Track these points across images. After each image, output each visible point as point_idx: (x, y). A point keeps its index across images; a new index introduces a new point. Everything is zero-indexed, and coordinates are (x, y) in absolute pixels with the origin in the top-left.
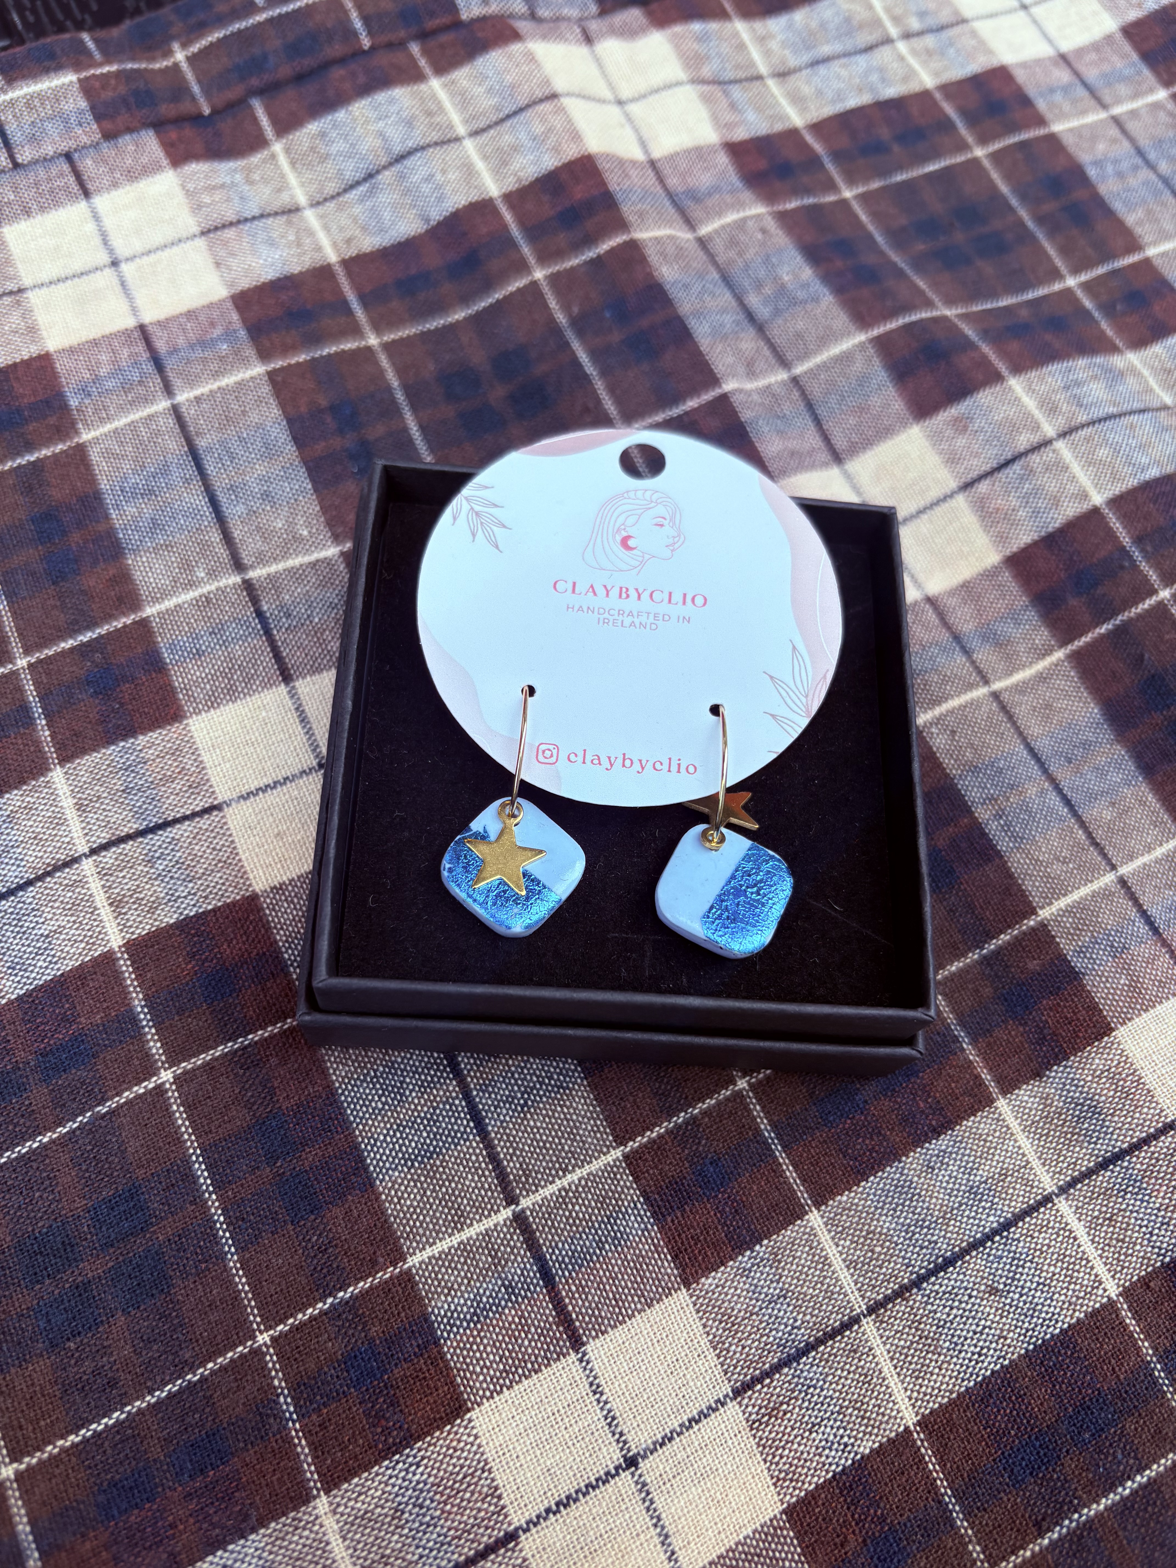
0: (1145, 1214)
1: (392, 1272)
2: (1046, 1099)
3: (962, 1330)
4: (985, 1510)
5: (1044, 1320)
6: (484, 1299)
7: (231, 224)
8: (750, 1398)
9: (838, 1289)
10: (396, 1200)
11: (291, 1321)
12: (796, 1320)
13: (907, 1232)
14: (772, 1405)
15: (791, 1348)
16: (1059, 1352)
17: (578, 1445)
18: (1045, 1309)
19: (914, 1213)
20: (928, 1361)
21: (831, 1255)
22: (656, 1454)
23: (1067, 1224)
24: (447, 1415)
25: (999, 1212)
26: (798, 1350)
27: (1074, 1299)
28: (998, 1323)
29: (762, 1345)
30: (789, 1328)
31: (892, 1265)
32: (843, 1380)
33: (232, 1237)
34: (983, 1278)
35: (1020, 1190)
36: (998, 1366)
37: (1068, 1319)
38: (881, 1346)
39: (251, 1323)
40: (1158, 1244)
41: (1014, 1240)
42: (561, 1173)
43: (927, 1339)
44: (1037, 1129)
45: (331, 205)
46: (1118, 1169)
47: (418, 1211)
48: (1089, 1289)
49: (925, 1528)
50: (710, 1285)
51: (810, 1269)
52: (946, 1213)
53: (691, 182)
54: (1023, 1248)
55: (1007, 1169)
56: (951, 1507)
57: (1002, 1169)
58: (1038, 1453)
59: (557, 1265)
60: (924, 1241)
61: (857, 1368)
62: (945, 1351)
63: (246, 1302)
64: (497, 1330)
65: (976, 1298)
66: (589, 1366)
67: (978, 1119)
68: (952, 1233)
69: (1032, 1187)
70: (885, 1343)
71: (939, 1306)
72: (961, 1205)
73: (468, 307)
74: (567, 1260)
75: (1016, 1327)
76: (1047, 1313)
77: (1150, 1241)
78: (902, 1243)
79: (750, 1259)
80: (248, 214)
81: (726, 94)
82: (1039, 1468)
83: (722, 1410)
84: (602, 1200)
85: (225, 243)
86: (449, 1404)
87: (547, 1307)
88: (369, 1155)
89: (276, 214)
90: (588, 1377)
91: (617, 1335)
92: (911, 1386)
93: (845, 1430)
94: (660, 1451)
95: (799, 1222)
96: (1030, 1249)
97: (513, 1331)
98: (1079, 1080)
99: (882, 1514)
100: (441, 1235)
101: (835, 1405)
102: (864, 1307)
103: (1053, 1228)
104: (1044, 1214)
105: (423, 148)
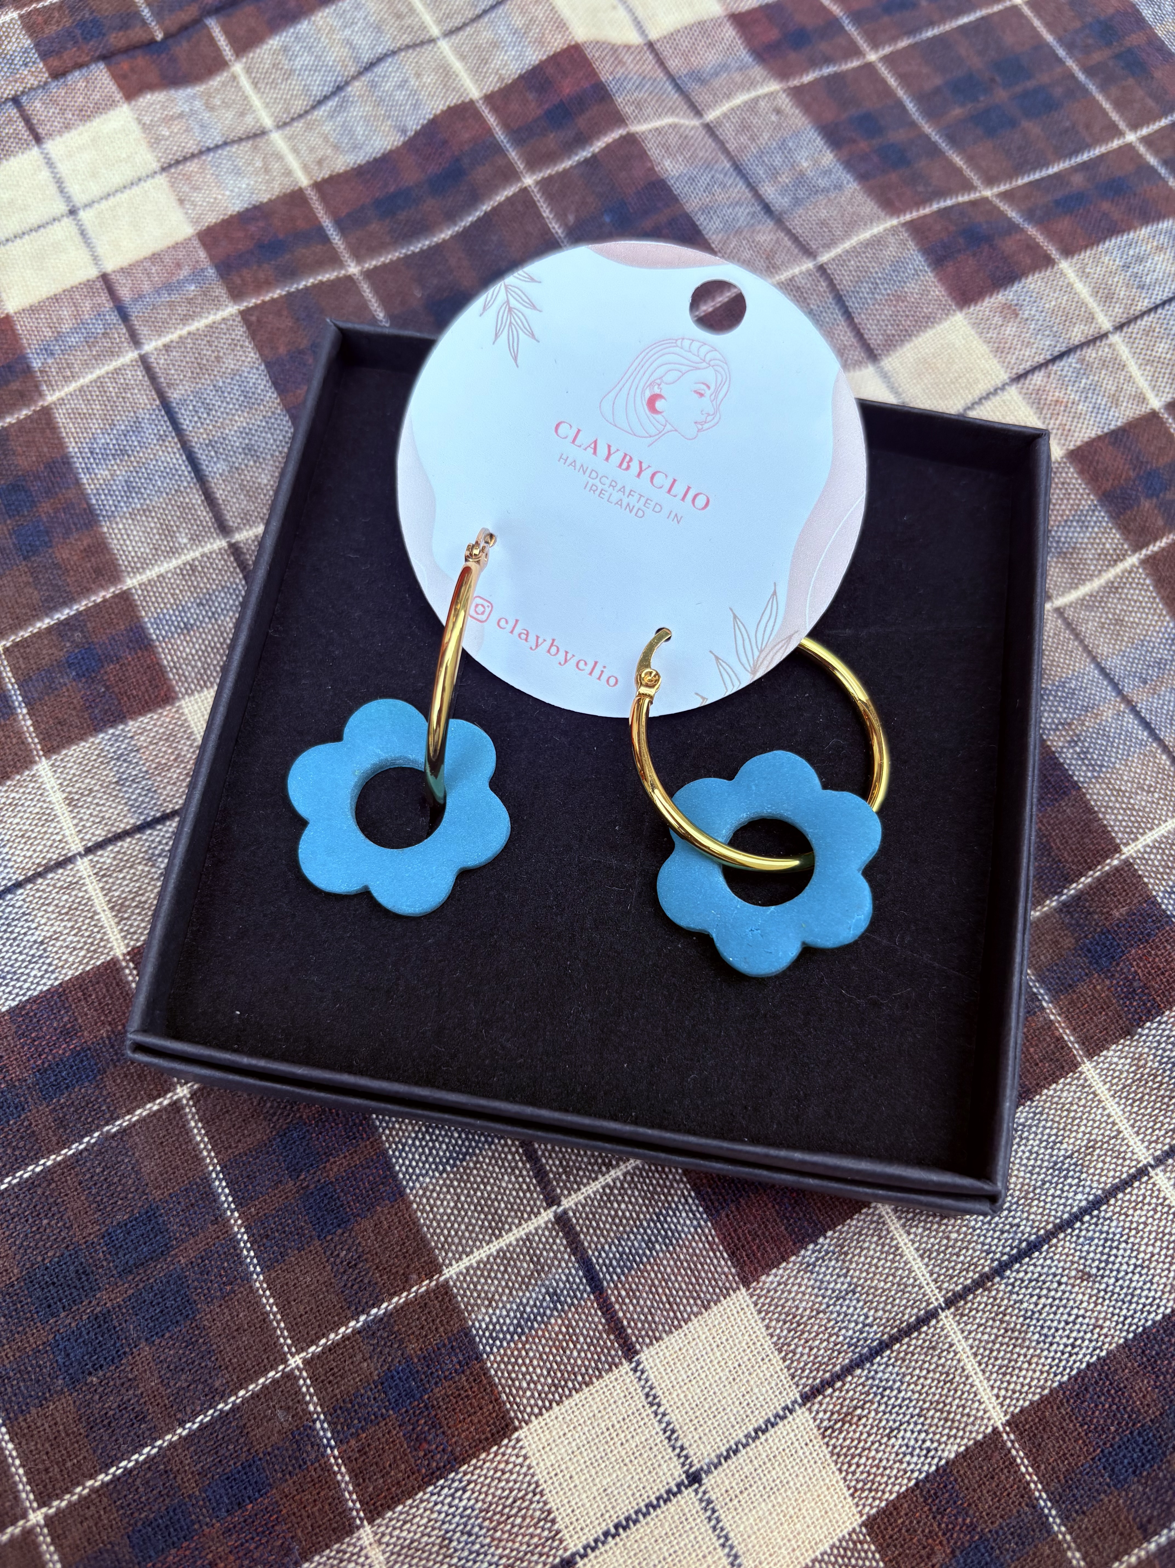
1: (428, 1285)
2: (1139, 1060)
3: (1052, 1321)
4: (1084, 1513)
5: (1144, 1306)
6: (528, 1309)
7: (193, 156)
8: (821, 1404)
9: (911, 1281)
10: (428, 1208)
11: (323, 1341)
12: (867, 1317)
14: (845, 1409)
15: (863, 1348)
16: (1162, 1339)
17: (636, 1462)
18: (1145, 1293)
20: (1015, 1356)
21: (902, 1244)
22: (720, 1469)
23: (1165, 1199)
24: (493, 1435)
25: (1087, 1190)
26: (870, 1349)
28: (1093, 1311)
29: (831, 1346)
30: (860, 1326)
31: (971, 1252)
32: (922, 1380)
33: (256, 1256)
34: (1072, 1263)
35: (1111, 1164)
36: (1095, 1358)
38: (963, 1341)
39: (282, 1346)
41: (1105, 1219)
42: (604, 1169)
43: (1013, 1331)
44: (1129, 1093)
45: (299, 125)
47: (453, 1218)
49: (1019, 1535)
50: (772, 1283)
51: (879, 1259)
52: (1028, 1193)
53: (695, 61)
54: (1117, 1227)
55: (1096, 1141)
56: (1046, 1511)
57: (1089, 1141)
58: (1141, 1450)
59: (604, 1269)
60: (1005, 1225)
61: (937, 1366)
62: (1034, 1344)
63: (275, 1324)
64: (544, 1341)
65: (1066, 1284)
66: (644, 1377)
67: (1061, 1086)
68: (1036, 1214)
69: (1124, 1159)
70: (966, 1338)
71: (1025, 1295)
72: (1044, 1184)
73: (455, 224)
74: (614, 1263)
75: (1113, 1315)
76: (1147, 1298)
78: (980, 1228)
79: (813, 1252)
80: (210, 143)
82: (1143, 1466)
83: (790, 1418)
84: (650, 1197)
85: (188, 178)
86: (494, 1423)
87: (596, 1314)
88: (397, 1162)
89: (241, 140)
90: (643, 1387)
91: (673, 1342)
92: (998, 1383)
93: (927, 1434)
94: (725, 1465)
95: (865, 1209)
96: (1124, 1229)
97: (560, 1342)
99: (971, 1522)
100: (477, 1243)
101: (915, 1407)
102: (942, 1300)
103: (1149, 1204)
104: (1139, 1189)
105: (394, 53)
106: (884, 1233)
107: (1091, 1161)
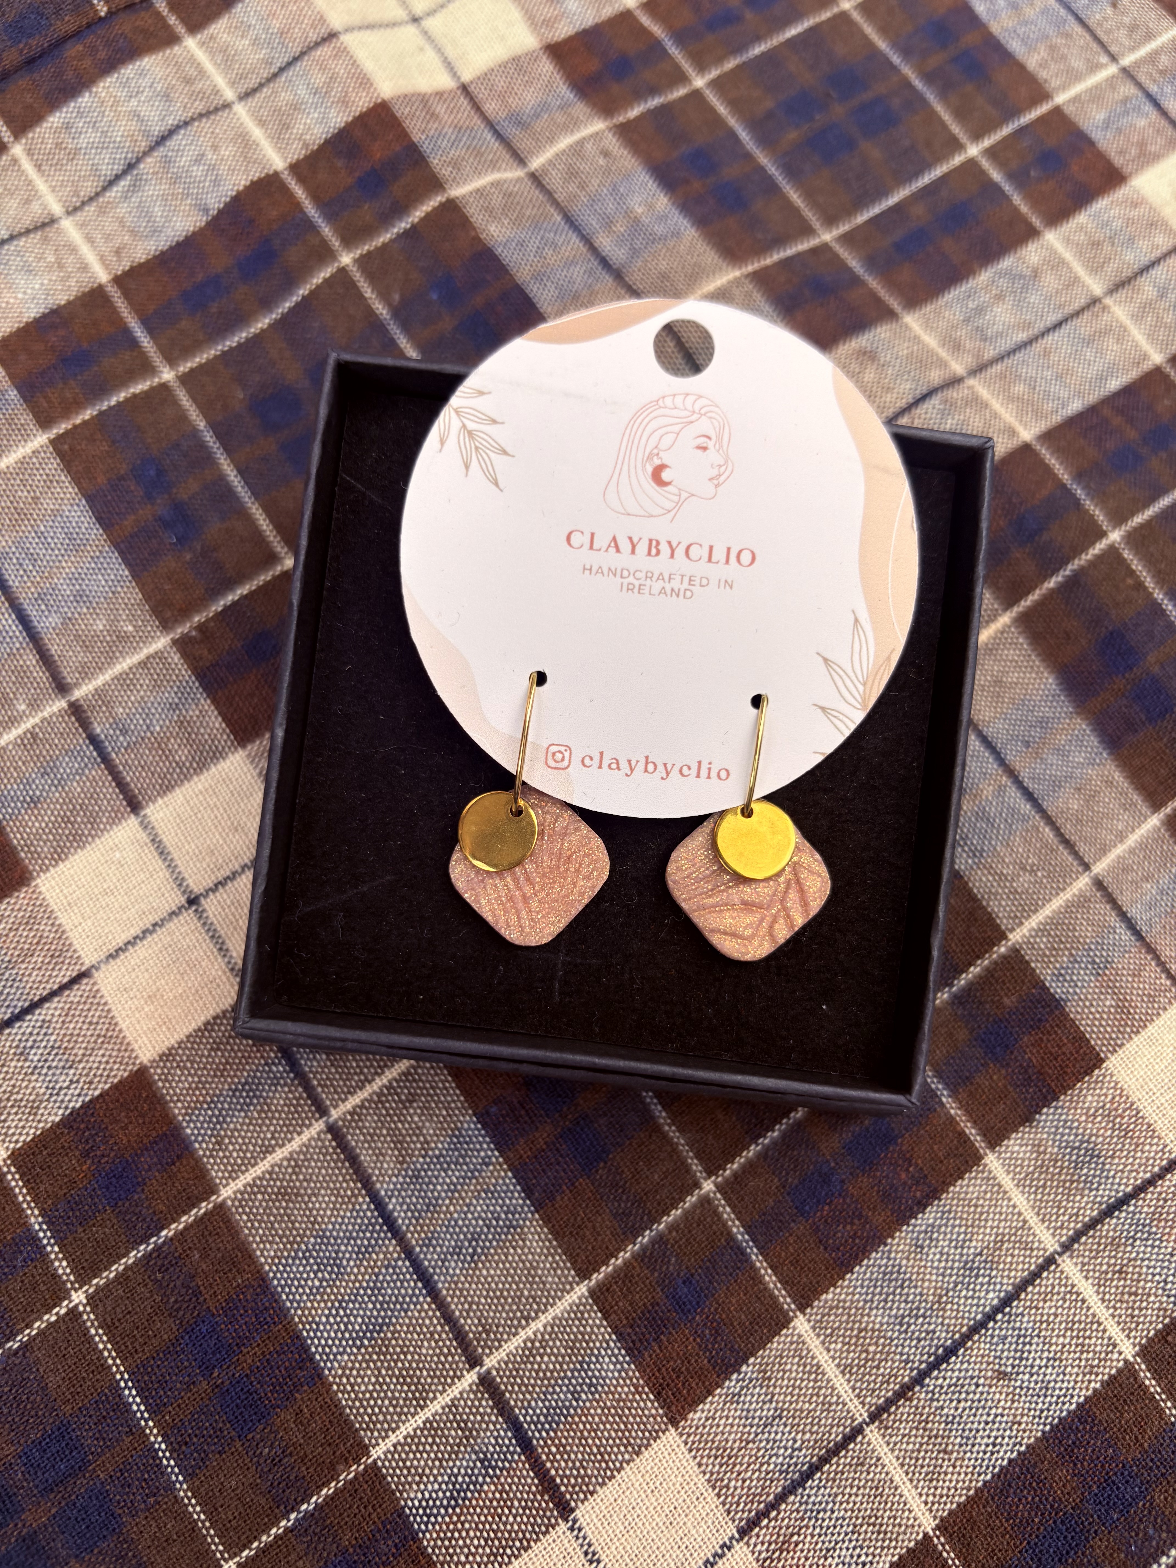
73: (270, 311)
105: (186, 124)
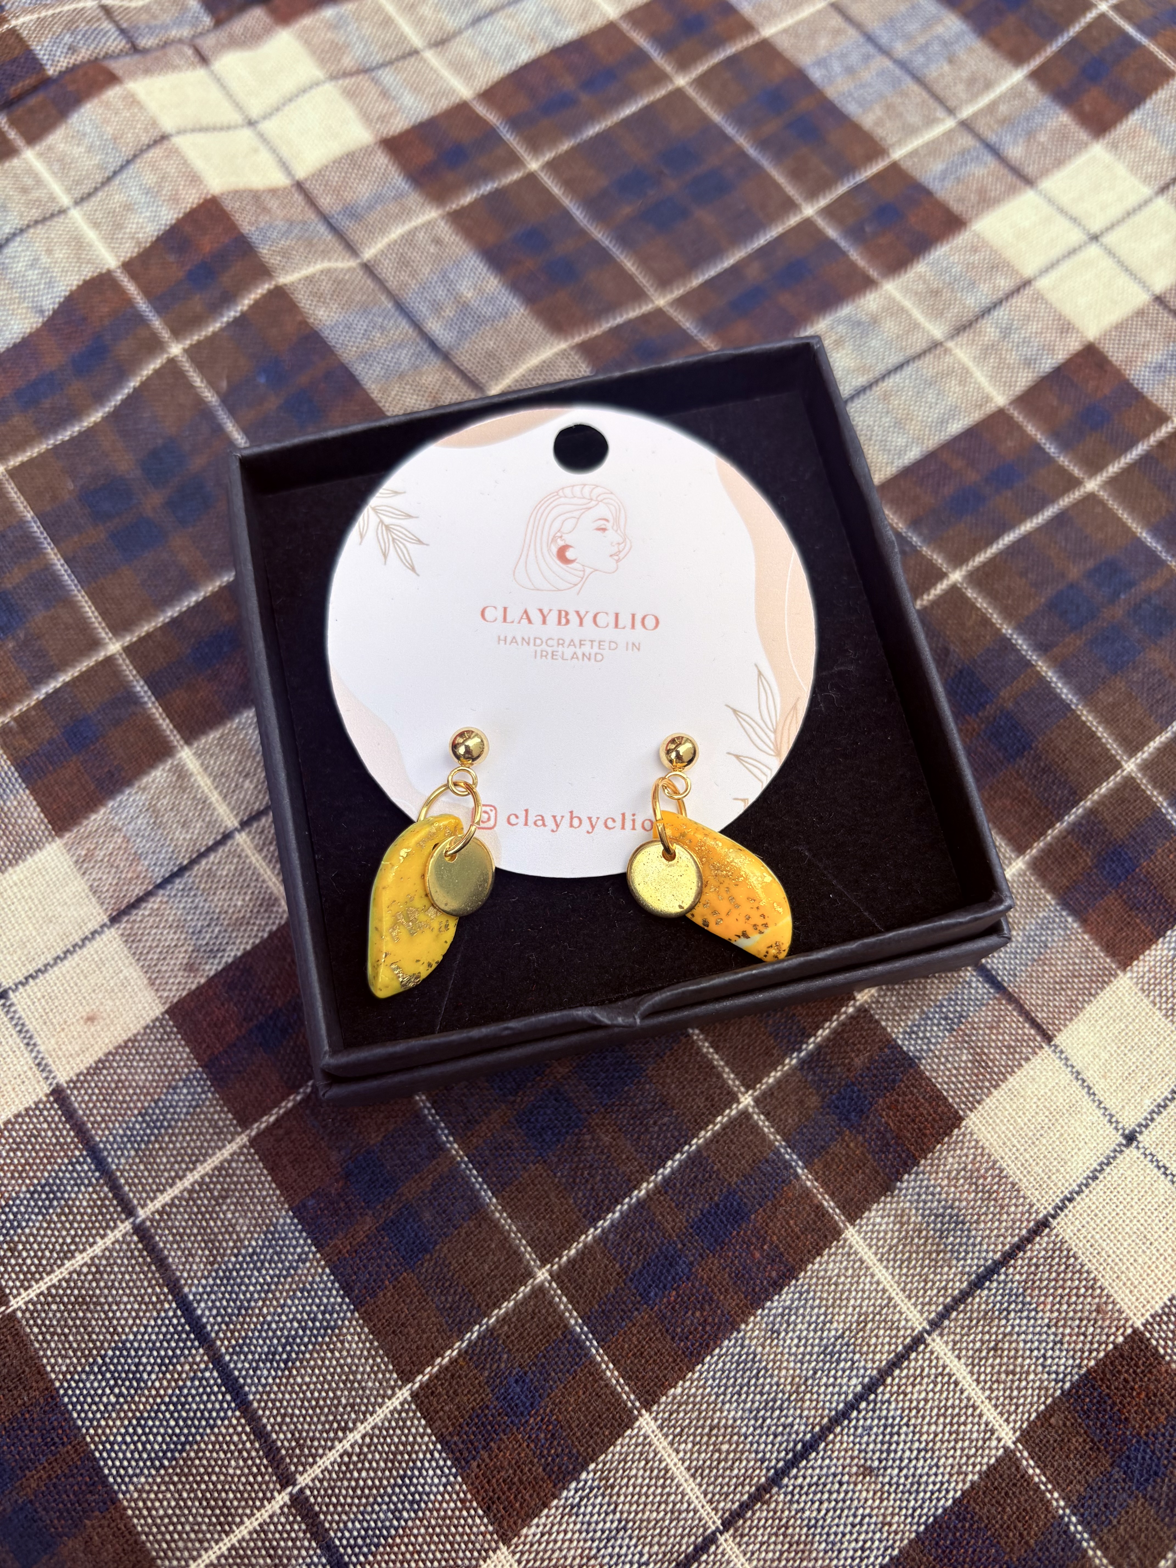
0: (1034, 1334)
2: (902, 1216)
3: (838, 1526)
5: (932, 1493)
9: (685, 1505)
10: (145, 1513)
12: (641, 1554)
13: (756, 1419)
16: (955, 1527)
18: (932, 1478)
19: (762, 1394)
21: (671, 1465)
23: (944, 1367)
25: (861, 1372)
27: (964, 1459)
28: (879, 1508)
31: (744, 1463)
34: (852, 1458)
35: (884, 1337)
37: (960, 1485)
40: (1054, 1368)
42: (340, 1434)
43: (798, 1543)
44: (896, 1254)
46: (995, 1284)
47: (175, 1520)
48: (980, 1443)
50: (534, 1535)
51: (649, 1487)
52: (799, 1386)
53: (348, 196)
54: (896, 1409)
55: (867, 1314)
57: (860, 1315)
59: (349, 1551)
60: (777, 1426)
65: (848, 1483)
67: (826, 1257)
68: (809, 1409)
69: (898, 1329)
71: (806, 1502)
72: (815, 1373)
73: (102, 405)
74: (360, 1542)
76: (934, 1483)
77: (1044, 1366)
78: (752, 1434)
79: (576, 1491)
81: (376, 82)
84: (392, 1459)
88: (106, 1465)
95: (629, 1432)
96: (903, 1410)
98: (935, 1187)
100: (206, 1545)
102: (719, 1522)
103: (929, 1376)
104: (916, 1361)
105: (22, 231)
106: (652, 1455)
107: (863, 1338)
